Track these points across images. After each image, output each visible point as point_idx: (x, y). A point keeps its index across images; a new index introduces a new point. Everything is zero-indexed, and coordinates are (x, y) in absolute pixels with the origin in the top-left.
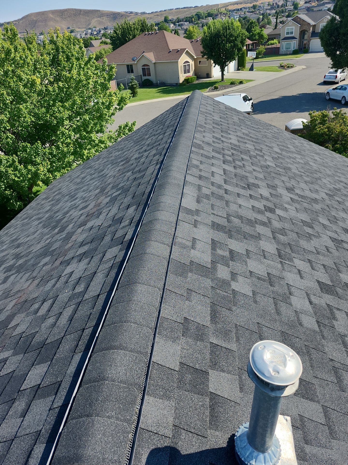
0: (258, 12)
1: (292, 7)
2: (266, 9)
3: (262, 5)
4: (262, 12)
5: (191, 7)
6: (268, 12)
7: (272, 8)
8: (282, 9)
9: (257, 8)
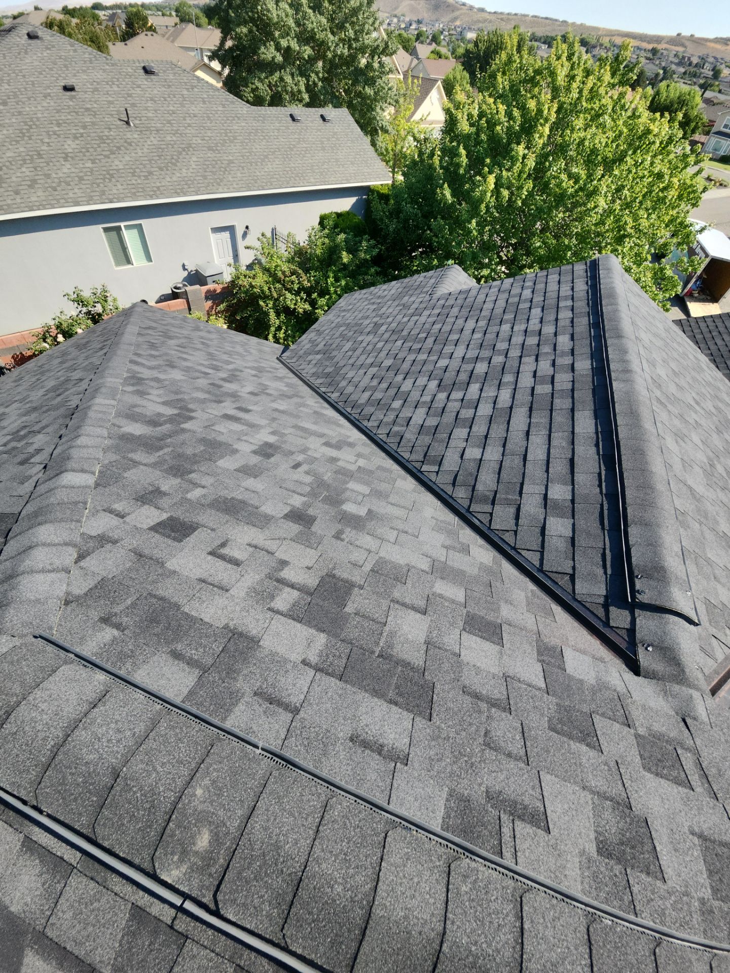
0: (657, 62)
1: (711, 73)
2: (671, 62)
3: (665, 53)
4: (663, 64)
5: (556, 20)
6: (674, 67)
7: (680, 64)
8: (695, 69)
9: (659, 55)
